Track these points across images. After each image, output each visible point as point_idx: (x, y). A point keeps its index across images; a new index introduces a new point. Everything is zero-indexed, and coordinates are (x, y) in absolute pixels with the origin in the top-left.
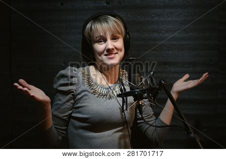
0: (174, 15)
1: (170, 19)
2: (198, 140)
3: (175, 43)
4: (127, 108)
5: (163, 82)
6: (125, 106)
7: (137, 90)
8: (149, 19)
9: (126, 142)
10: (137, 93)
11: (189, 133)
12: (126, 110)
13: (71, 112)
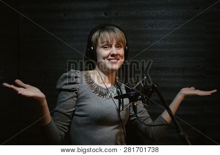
0: (165, 25)
1: (162, 29)
2: (187, 137)
3: (166, 50)
4: (123, 108)
5: (156, 86)
6: (121, 107)
7: (132, 93)
8: (143, 29)
9: (121, 139)
10: (132, 95)
11: (179, 132)
12: (123, 110)
13: (74, 109)
